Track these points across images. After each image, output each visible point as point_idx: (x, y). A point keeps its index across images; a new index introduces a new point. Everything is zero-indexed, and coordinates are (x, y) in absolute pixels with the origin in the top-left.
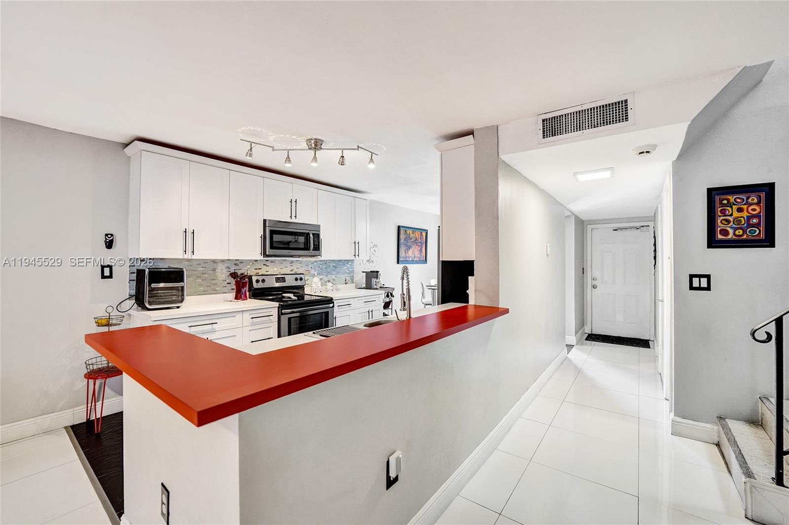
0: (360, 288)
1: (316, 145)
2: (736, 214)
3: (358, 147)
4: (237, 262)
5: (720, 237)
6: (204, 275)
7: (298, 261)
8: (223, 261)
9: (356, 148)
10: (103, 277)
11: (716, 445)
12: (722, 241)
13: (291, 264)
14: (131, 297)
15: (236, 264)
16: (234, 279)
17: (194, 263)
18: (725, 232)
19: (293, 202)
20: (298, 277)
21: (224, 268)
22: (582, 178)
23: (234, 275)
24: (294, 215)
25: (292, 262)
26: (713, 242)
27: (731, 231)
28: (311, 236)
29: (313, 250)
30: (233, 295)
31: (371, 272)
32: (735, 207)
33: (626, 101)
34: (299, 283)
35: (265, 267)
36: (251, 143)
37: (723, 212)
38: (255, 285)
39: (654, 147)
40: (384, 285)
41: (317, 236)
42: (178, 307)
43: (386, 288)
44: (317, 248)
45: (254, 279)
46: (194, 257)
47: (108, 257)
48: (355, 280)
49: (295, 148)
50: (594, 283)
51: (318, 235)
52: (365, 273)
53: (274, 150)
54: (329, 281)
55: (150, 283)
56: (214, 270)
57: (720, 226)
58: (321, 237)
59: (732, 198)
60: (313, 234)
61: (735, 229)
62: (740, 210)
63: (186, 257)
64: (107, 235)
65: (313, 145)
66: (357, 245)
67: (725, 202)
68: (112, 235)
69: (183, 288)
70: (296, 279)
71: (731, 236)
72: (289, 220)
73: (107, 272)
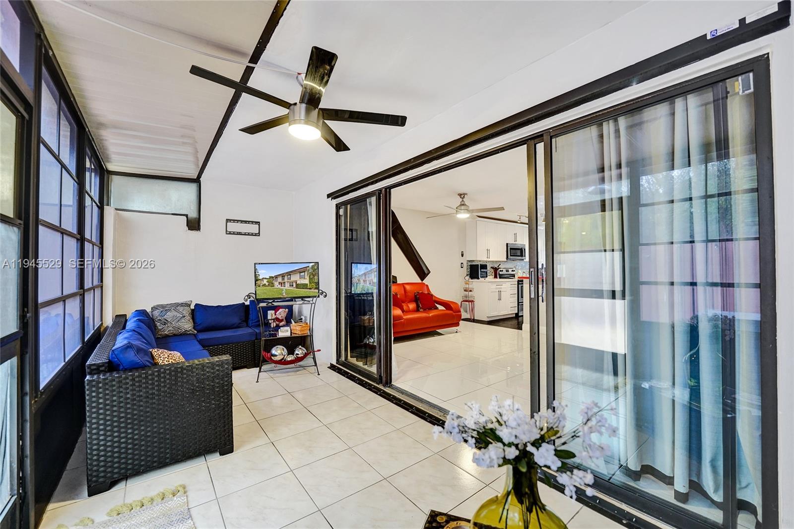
10: (462, 267)
14: (467, 275)
16: (493, 269)
19: (515, 234)
24: (516, 240)
28: (523, 249)
34: (513, 273)
36: (520, 216)
41: (525, 249)
44: (525, 256)
45: (499, 270)
46: (490, 260)
47: (462, 260)
54: (524, 272)
55: (481, 269)
68: (463, 252)
69: (487, 272)
70: (512, 271)
72: (514, 243)
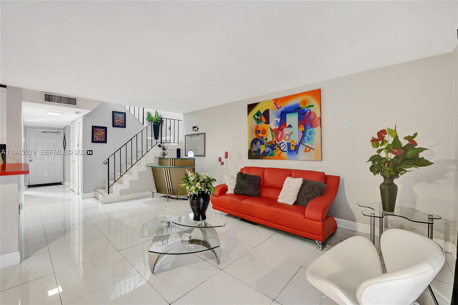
2: (99, 134)
5: (95, 140)
11: (95, 197)
12: (95, 141)
18: (96, 139)
22: (48, 113)
26: (93, 141)
27: (97, 138)
32: (99, 132)
33: (76, 99)
37: (96, 133)
39: (80, 112)
50: (31, 159)
57: (95, 137)
59: (98, 129)
61: (99, 138)
62: (100, 133)
67: (96, 130)
71: (97, 140)
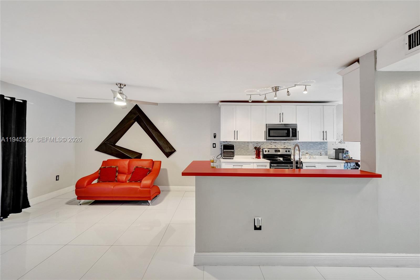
0: (332, 159)
1: (276, 89)
3: (295, 85)
4: (257, 143)
6: (244, 148)
7: (288, 142)
8: (251, 142)
9: (294, 86)
10: (213, 147)
13: (284, 144)
14: (220, 154)
15: (257, 144)
16: (255, 149)
17: (241, 143)
19: (281, 115)
20: (287, 150)
21: (252, 145)
23: (255, 148)
24: (281, 120)
25: (285, 143)
28: (291, 130)
29: (292, 137)
30: (255, 156)
31: (339, 149)
34: (288, 153)
35: (270, 145)
38: (265, 153)
40: (352, 158)
42: (233, 159)
43: (353, 160)
44: (295, 135)
45: (264, 150)
46: (238, 140)
47: (215, 141)
48: (328, 154)
49: (268, 92)
51: (296, 129)
52: (335, 150)
53: (260, 95)
55: (223, 150)
56: (248, 146)
58: (298, 130)
60: (292, 129)
63: (235, 141)
64: (214, 134)
65: (274, 90)
66: (325, 133)
68: (215, 134)
69: (234, 152)
72: (279, 123)
73: (214, 146)
